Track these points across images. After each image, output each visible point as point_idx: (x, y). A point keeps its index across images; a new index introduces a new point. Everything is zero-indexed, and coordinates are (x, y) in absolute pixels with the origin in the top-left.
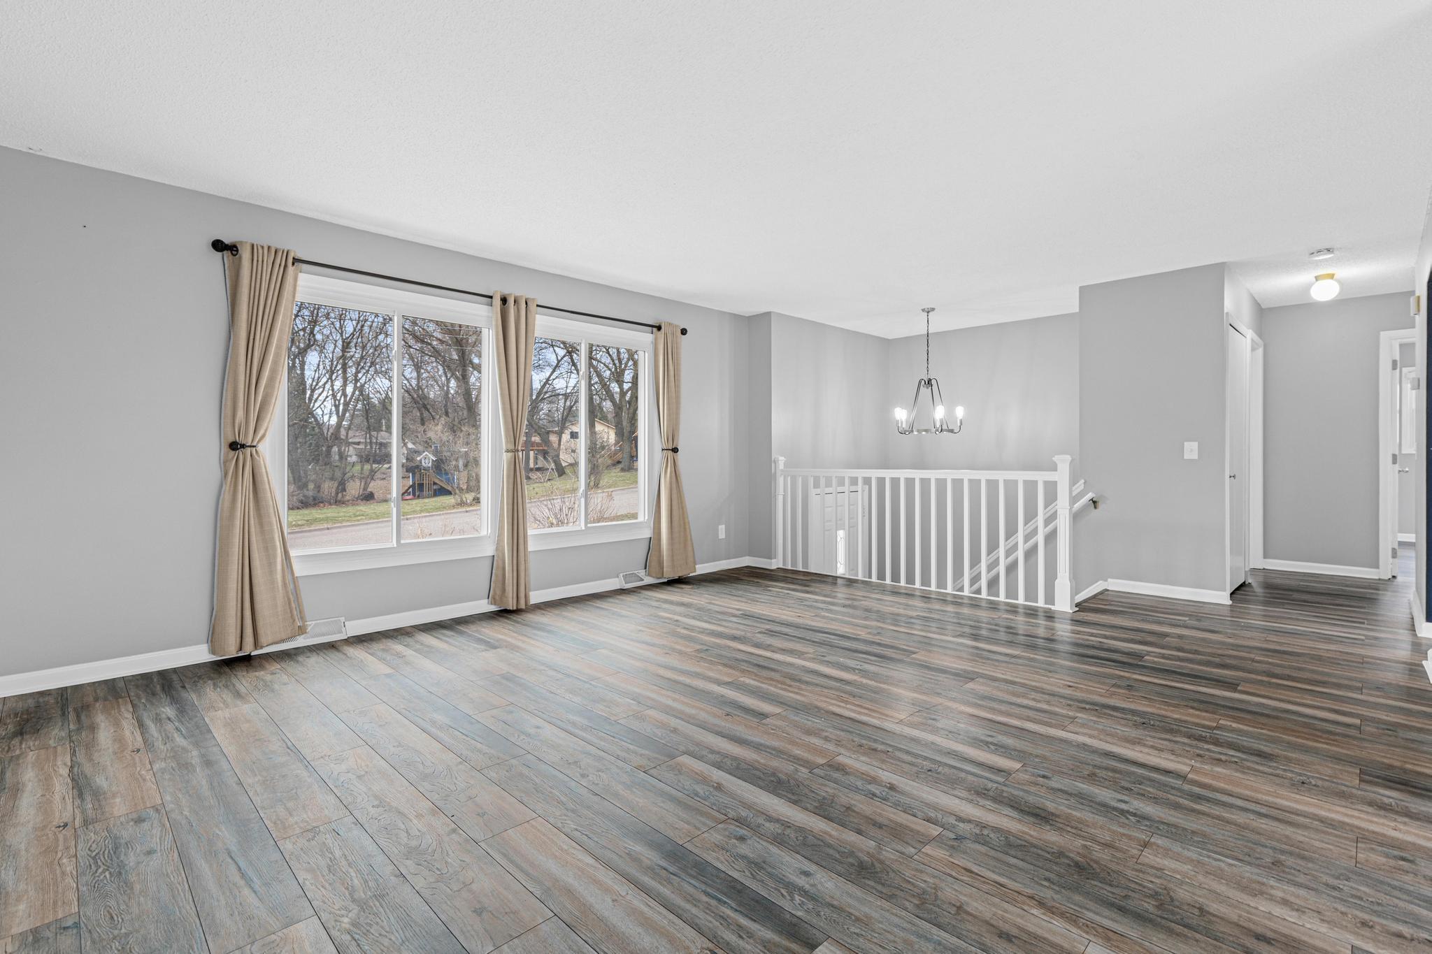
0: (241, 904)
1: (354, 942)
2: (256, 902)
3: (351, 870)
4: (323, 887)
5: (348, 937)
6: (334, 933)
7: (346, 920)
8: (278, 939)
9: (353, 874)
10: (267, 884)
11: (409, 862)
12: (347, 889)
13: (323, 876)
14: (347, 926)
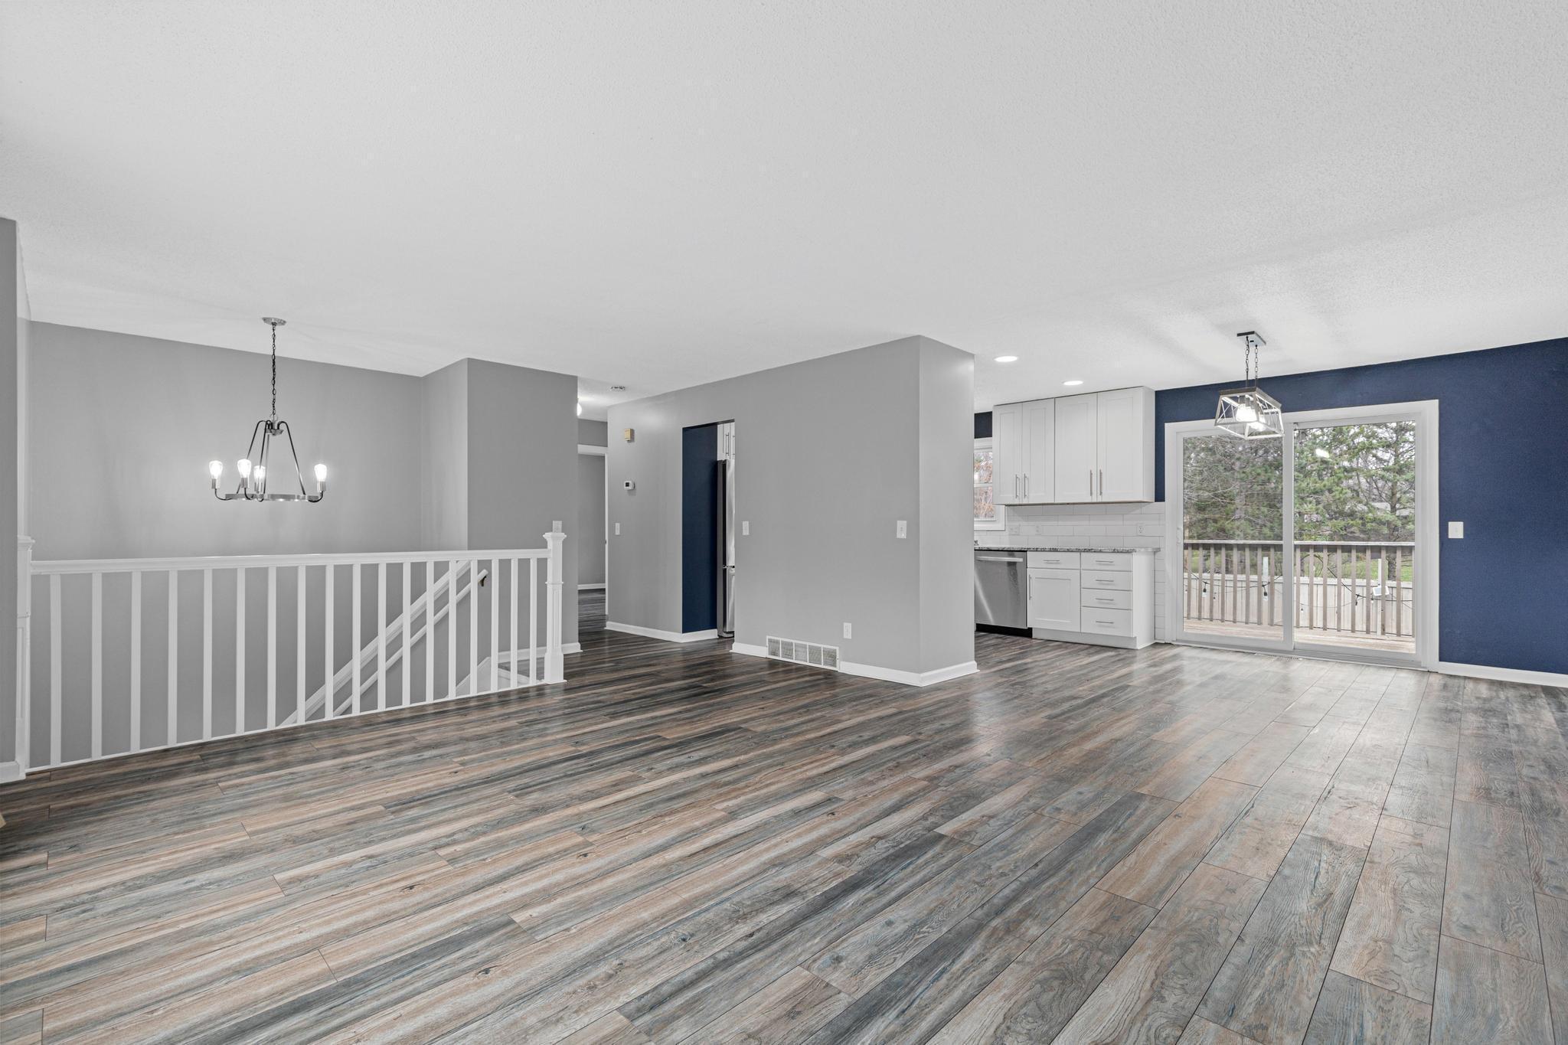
0: (1382, 1027)
1: (1323, 936)
2: (1367, 1016)
3: (1266, 972)
4: (1303, 981)
5: (1322, 941)
6: (1329, 950)
7: (1312, 950)
8: (1372, 978)
9: (1269, 968)
10: (1346, 1024)
11: (1221, 940)
12: (1287, 964)
13: (1292, 988)
14: (1316, 946)
